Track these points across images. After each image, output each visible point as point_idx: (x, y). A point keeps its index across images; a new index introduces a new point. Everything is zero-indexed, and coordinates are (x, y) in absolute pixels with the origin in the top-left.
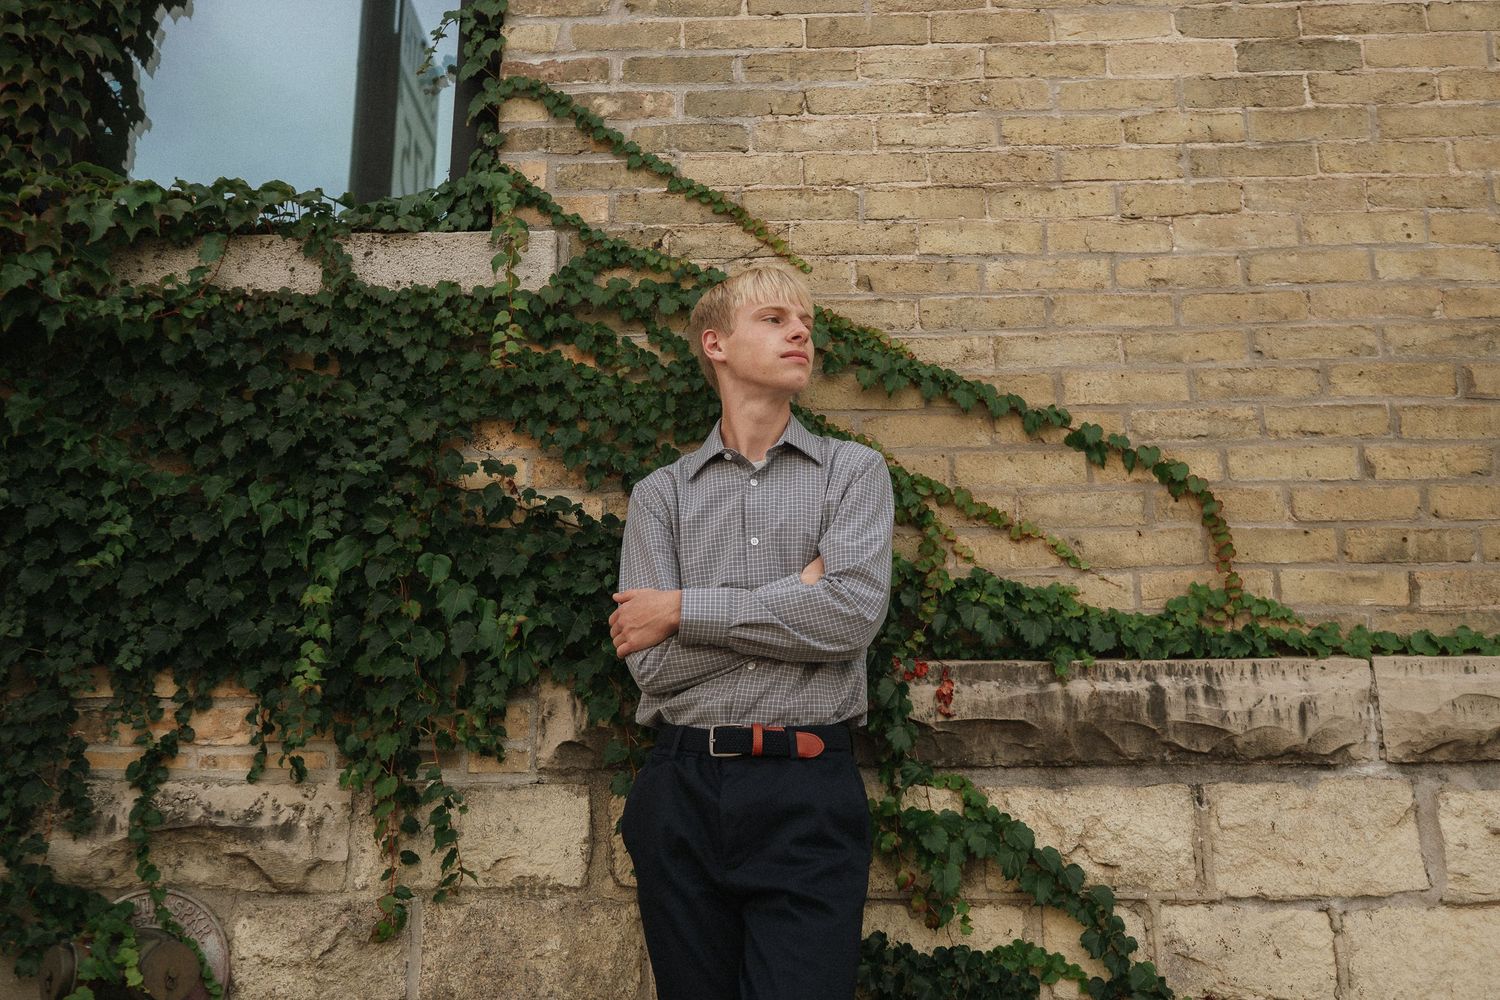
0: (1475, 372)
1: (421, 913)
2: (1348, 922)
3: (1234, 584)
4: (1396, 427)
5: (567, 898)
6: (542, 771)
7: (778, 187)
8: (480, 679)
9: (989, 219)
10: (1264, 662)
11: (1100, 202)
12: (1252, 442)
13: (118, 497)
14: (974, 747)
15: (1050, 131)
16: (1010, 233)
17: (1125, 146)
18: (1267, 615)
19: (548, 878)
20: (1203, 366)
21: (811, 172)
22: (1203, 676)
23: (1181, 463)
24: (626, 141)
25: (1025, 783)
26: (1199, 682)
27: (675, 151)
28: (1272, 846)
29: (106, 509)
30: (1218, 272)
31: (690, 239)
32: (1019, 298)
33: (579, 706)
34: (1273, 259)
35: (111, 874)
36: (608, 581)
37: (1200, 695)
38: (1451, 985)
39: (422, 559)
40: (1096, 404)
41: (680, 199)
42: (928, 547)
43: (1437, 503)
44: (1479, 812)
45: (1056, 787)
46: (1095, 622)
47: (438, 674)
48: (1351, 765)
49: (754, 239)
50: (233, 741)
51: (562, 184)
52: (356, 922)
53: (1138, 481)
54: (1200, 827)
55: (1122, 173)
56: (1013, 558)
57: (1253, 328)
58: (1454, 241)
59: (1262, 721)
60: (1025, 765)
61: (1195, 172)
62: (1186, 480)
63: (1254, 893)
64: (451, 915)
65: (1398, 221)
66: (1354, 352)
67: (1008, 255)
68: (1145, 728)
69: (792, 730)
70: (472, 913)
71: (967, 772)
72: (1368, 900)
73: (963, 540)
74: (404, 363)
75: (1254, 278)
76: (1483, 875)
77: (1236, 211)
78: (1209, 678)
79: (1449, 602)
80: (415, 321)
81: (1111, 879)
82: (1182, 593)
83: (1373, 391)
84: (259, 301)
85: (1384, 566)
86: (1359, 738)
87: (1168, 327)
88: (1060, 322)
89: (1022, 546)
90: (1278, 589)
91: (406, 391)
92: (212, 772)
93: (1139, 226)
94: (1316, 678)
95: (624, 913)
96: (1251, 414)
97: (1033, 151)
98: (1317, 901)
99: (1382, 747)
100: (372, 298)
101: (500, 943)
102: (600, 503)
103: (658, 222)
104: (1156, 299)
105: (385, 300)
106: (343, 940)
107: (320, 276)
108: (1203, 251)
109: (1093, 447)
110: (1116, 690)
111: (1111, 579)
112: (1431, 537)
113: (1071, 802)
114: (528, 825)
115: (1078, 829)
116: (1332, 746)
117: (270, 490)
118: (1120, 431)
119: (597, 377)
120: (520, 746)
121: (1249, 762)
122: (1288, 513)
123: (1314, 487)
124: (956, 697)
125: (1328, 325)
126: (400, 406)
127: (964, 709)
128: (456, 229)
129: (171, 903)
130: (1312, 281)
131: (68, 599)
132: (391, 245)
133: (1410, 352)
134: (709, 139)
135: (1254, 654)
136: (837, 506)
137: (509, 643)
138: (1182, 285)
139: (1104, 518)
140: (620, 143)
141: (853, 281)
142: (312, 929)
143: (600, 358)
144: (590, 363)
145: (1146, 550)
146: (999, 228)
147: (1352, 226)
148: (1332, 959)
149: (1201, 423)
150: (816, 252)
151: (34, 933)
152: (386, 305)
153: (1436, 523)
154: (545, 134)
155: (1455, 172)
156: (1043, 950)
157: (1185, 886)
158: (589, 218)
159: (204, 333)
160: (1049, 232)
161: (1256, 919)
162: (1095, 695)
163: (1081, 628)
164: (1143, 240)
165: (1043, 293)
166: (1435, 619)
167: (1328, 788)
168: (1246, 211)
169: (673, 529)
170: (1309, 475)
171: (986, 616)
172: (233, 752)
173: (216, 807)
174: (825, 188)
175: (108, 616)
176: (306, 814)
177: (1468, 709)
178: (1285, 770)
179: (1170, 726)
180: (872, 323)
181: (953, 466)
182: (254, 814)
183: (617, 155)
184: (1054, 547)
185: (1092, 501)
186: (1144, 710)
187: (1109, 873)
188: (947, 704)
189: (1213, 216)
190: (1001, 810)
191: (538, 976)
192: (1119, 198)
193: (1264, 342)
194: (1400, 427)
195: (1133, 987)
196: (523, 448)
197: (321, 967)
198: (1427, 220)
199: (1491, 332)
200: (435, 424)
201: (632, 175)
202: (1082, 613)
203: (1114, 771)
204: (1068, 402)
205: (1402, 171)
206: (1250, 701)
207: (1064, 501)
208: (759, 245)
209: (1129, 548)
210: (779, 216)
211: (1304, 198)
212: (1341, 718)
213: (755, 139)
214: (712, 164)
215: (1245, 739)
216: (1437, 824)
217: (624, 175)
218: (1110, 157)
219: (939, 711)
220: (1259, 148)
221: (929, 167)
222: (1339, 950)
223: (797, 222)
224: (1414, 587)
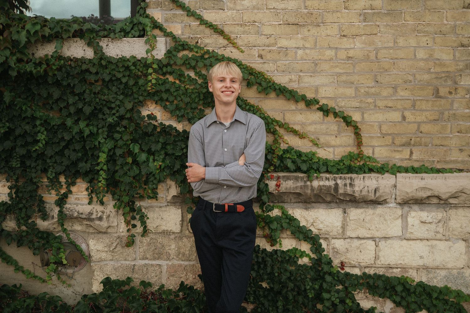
0: (440, 89)
1: (138, 239)
2: (380, 243)
3: (361, 153)
4: (414, 106)
5: (176, 235)
6: (168, 202)
7: (234, 23)
8: (150, 180)
9: (299, 35)
10: (367, 175)
11: (333, 30)
12: (371, 110)
13: (41, 125)
14: (285, 197)
15: (320, 5)
16: (306, 41)
17: (344, 11)
18: (370, 161)
19: (171, 230)
20: (360, 85)
21: (245, 18)
22: (350, 179)
23: (351, 116)
24: (186, 6)
25: (298, 207)
26: (348, 182)
27: (202, 9)
28: (363, 224)
29: (38, 129)
30: (368, 55)
31: (207, 41)
32: (307, 62)
33: (177, 186)
34: (385, 51)
35: (55, 228)
36: (185, 151)
37: (348, 185)
38: (404, 259)
39: (131, 145)
40: (327, 97)
41: (203, 27)
42: (276, 141)
43: (422, 129)
44: (419, 217)
45: (306, 209)
46: (321, 163)
47: (138, 178)
48: (386, 204)
49: (227, 41)
50: (83, 194)
51: (166, 21)
52: (121, 241)
53: (337, 121)
54: (344, 219)
55: (342, 21)
56: (300, 143)
57: (376, 74)
58: (441, 46)
59: (364, 193)
60: (299, 202)
61: (365, 21)
62: (351, 122)
63: (356, 236)
64: (146, 239)
65: (425, 39)
66: (405, 82)
67: (305, 48)
68: (332, 194)
69: (236, 204)
70: (152, 239)
71: (283, 204)
72: (386, 238)
73: (286, 138)
74: (121, 83)
75: (378, 57)
76: (417, 233)
77: (375, 34)
78: (351, 180)
79: (420, 157)
80: (124, 69)
81: (319, 232)
82: (346, 154)
83: (409, 94)
84: (75, 61)
85: (404, 147)
86: (389, 197)
87: (351, 73)
88: (319, 71)
89: (302, 140)
90: (373, 153)
91: (123, 93)
92: (78, 202)
93: (346, 39)
94: (380, 181)
95: (191, 239)
96: (372, 101)
97: (315, 12)
98: (373, 239)
99: (396, 199)
100: (110, 61)
101: (159, 246)
102: (182, 125)
103: (197, 34)
104: (348, 63)
105: (114, 62)
106: (118, 246)
107: (93, 52)
108: (364, 48)
109: (326, 111)
110: (325, 185)
111: (327, 150)
112: (418, 139)
113: (311, 213)
114: (165, 217)
115: (312, 221)
116: (382, 199)
117: (85, 123)
118: (333, 105)
119: (180, 87)
120: (162, 196)
121: (359, 203)
122: (379, 131)
123: (387, 123)
124: (281, 185)
125: (399, 73)
126: (121, 97)
127: (283, 189)
128: (134, 37)
129: (72, 236)
130: (396, 59)
131: (31, 156)
132: (114, 42)
133: (422, 83)
134: (213, 5)
135: (365, 172)
136: (250, 139)
137: (157, 169)
138: (356, 59)
139: (327, 132)
140: (184, 7)
141: (257, 56)
142: (109, 243)
143: (180, 80)
144: (177, 82)
145: (338, 141)
146: (302, 39)
147: (411, 40)
148: (374, 253)
149: (357, 104)
150: (246, 46)
151: (36, 244)
152: (114, 64)
153: (420, 135)
154: (160, 3)
155: (445, 22)
156: (300, 250)
157: (339, 234)
158: (175, 33)
159: (60, 73)
160: (318, 40)
161: (356, 243)
162: (319, 186)
163: (317, 165)
164: (346, 43)
165: (314, 61)
166: (416, 162)
167: (380, 210)
168: (379, 34)
169: (203, 144)
170: (386, 120)
171: (291, 162)
172: (83, 196)
173: (81, 212)
174: (249, 24)
175: (43, 160)
176: (105, 214)
177: (420, 191)
178: (369, 205)
179: (339, 194)
180: (262, 70)
181: (284, 115)
182: (91, 213)
183: (183, 11)
184: (312, 141)
185: (324, 127)
186: (332, 190)
187: (319, 231)
188: (278, 188)
189: (368, 36)
190: (292, 215)
191: (169, 254)
192: (340, 29)
193: (379, 78)
194: (415, 106)
195: (323, 262)
196: (158, 108)
197: (113, 252)
198: (434, 39)
199: (447, 76)
200: (132, 103)
201: (188, 18)
202: (318, 160)
203: (323, 204)
204: (319, 97)
205: (429, 22)
206: (361, 188)
207: (315, 127)
208: (228, 43)
209: (333, 141)
210: (235, 33)
211: (397, 30)
212: (386, 192)
213: (227, 6)
214: (214, 14)
215: (359, 197)
216: (407, 220)
217: (186, 18)
218: (339, 14)
219: (276, 189)
220: (386, 12)
221: (282, 17)
222: (377, 251)
223: (240, 35)
224: (411, 153)
